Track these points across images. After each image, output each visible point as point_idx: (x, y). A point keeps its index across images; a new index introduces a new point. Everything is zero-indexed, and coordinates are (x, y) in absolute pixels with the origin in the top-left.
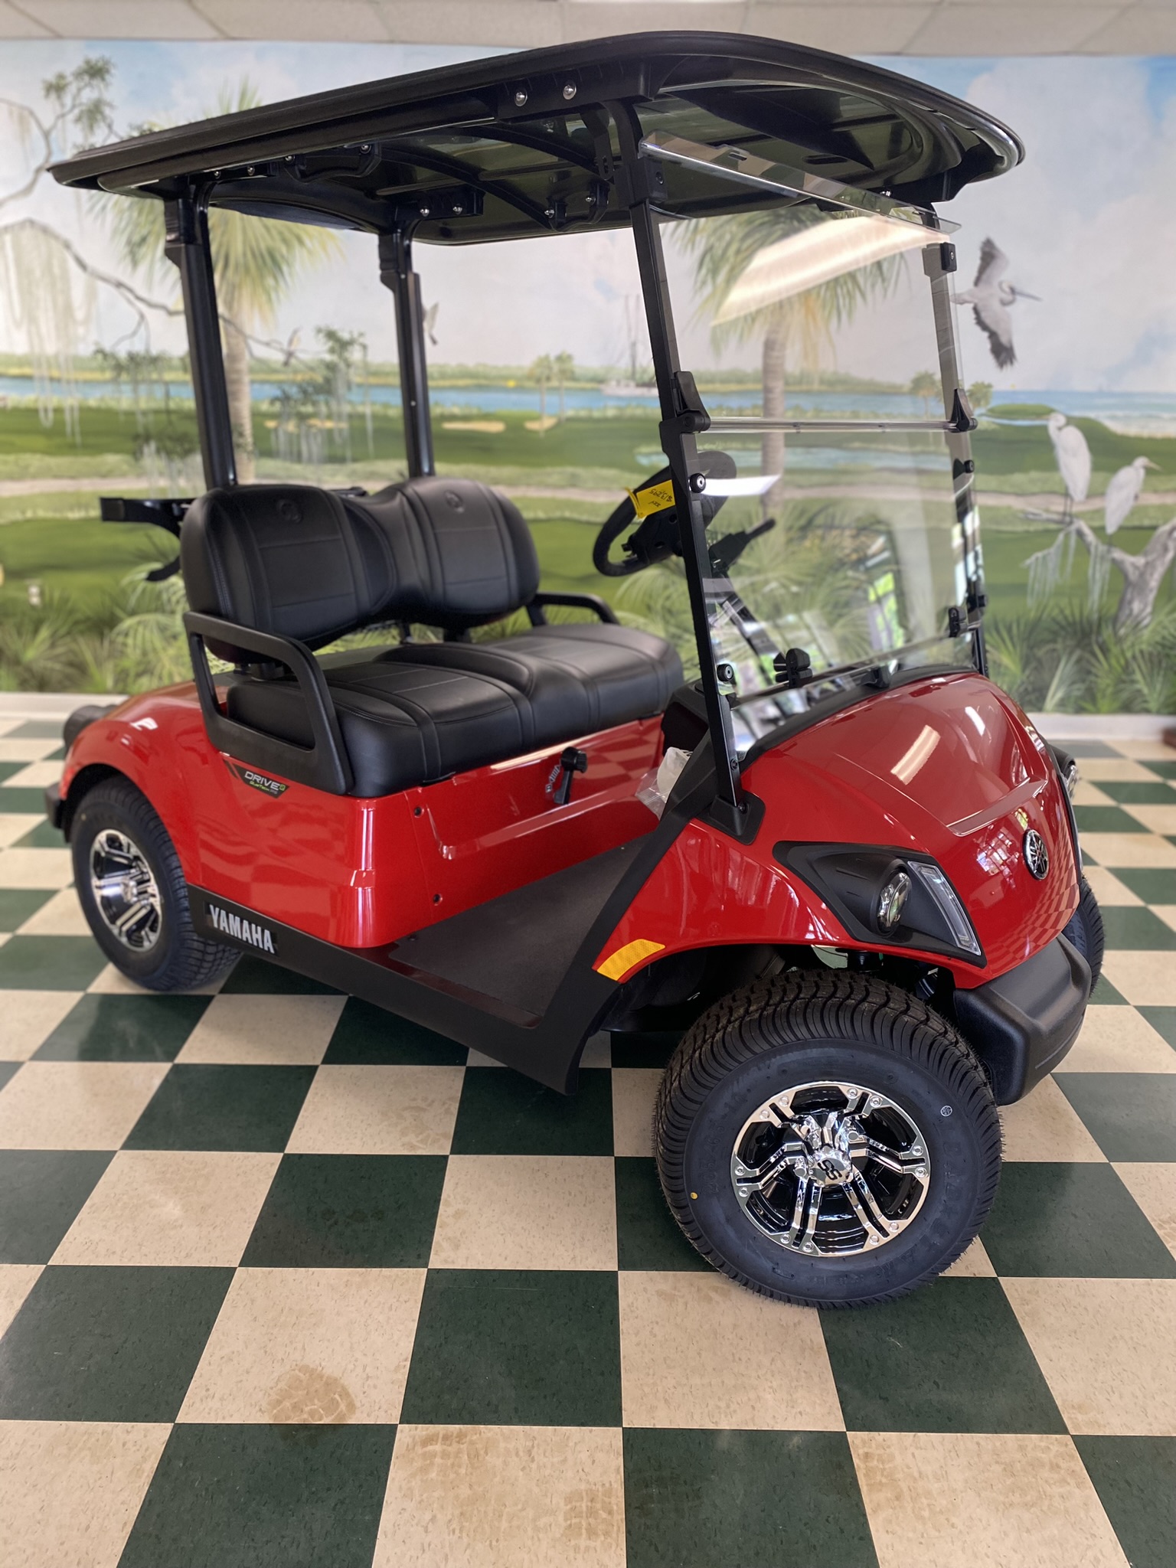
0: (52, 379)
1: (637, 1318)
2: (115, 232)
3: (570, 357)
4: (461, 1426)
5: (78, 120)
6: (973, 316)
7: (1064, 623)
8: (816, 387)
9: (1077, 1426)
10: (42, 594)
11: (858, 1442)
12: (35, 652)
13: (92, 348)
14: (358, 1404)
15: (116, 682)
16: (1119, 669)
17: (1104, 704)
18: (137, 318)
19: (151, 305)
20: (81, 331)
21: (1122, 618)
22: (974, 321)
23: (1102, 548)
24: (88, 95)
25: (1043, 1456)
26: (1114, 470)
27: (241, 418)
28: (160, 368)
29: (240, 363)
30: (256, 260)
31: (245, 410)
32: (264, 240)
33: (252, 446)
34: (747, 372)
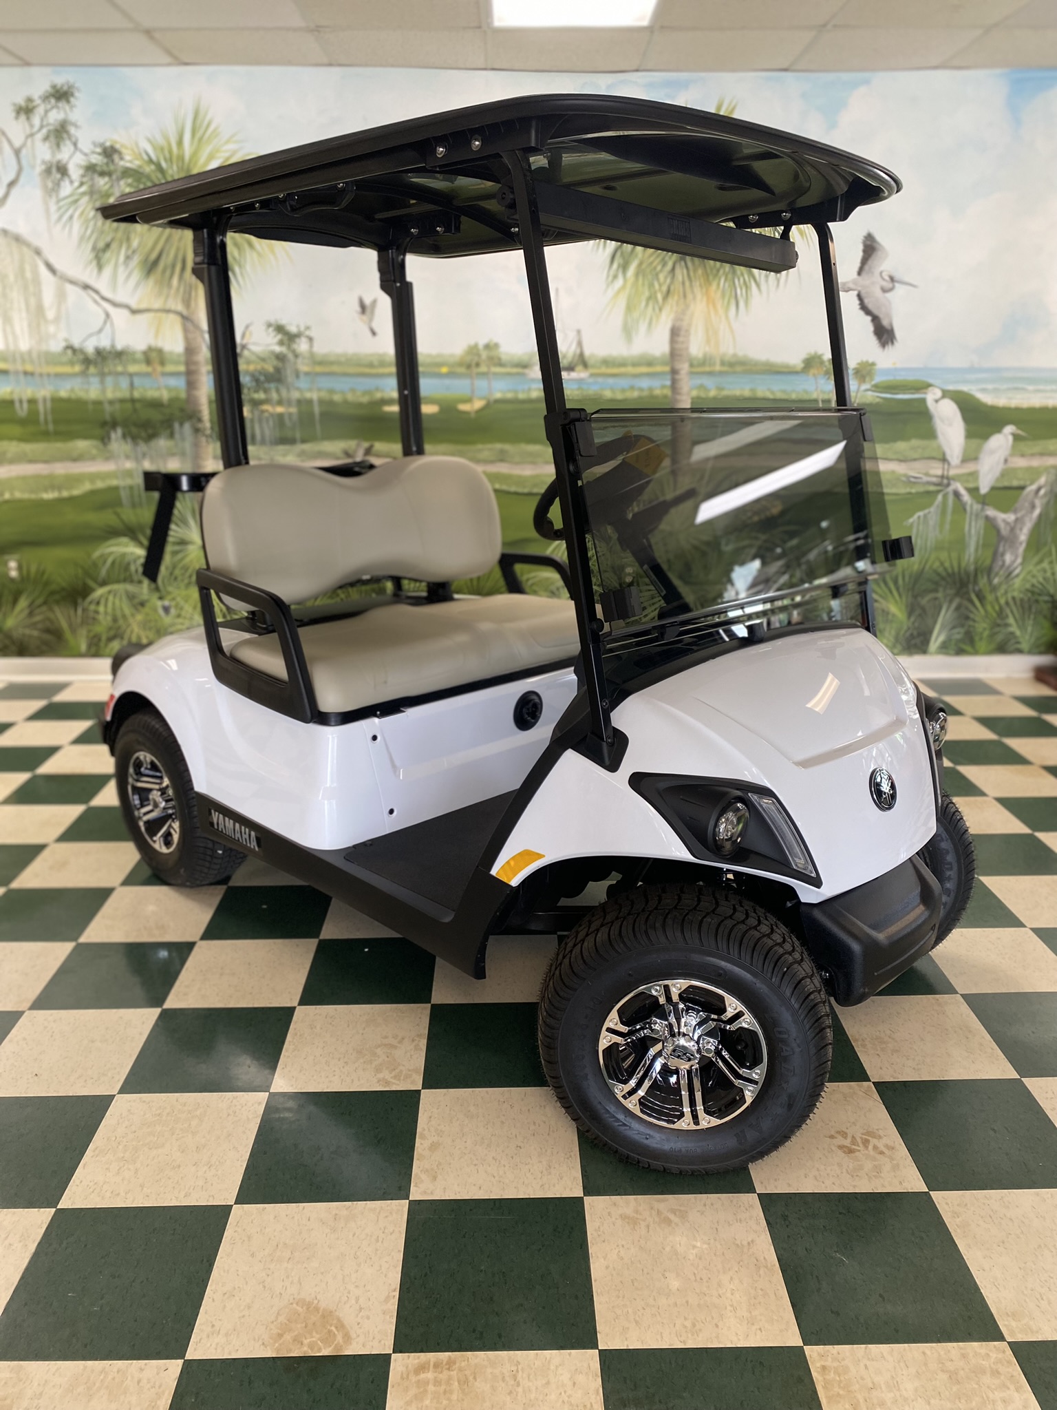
0: (26, 373)
1: (604, 1241)
2: (82, 239)
3: (496, 346)
4: (450, 1353)
5: (46, 138)
6: (857, 302)
7: (944, 574)
8: (718, 368)
9: (1012, 1333)
10: (20, 568)
11: (815, 1355)
12: (15, 620)
13: (63, 344)
14: (353, 1335)
15: (89, 646)
16: (994, 615)
17: (982, 645)
18: (103, 316)
19: (115, 304)
20: (52, 329)
21: (996, 569)
22: (858, 307)
23: (977, 507)
24: (55, 116)
25: (984, 1363)
26: (986, 437)
27: (199, 405)
28: (125, 362)
29: (198, 356)
31: (203, 398)
33: (209, 430)
34: (656, 356)
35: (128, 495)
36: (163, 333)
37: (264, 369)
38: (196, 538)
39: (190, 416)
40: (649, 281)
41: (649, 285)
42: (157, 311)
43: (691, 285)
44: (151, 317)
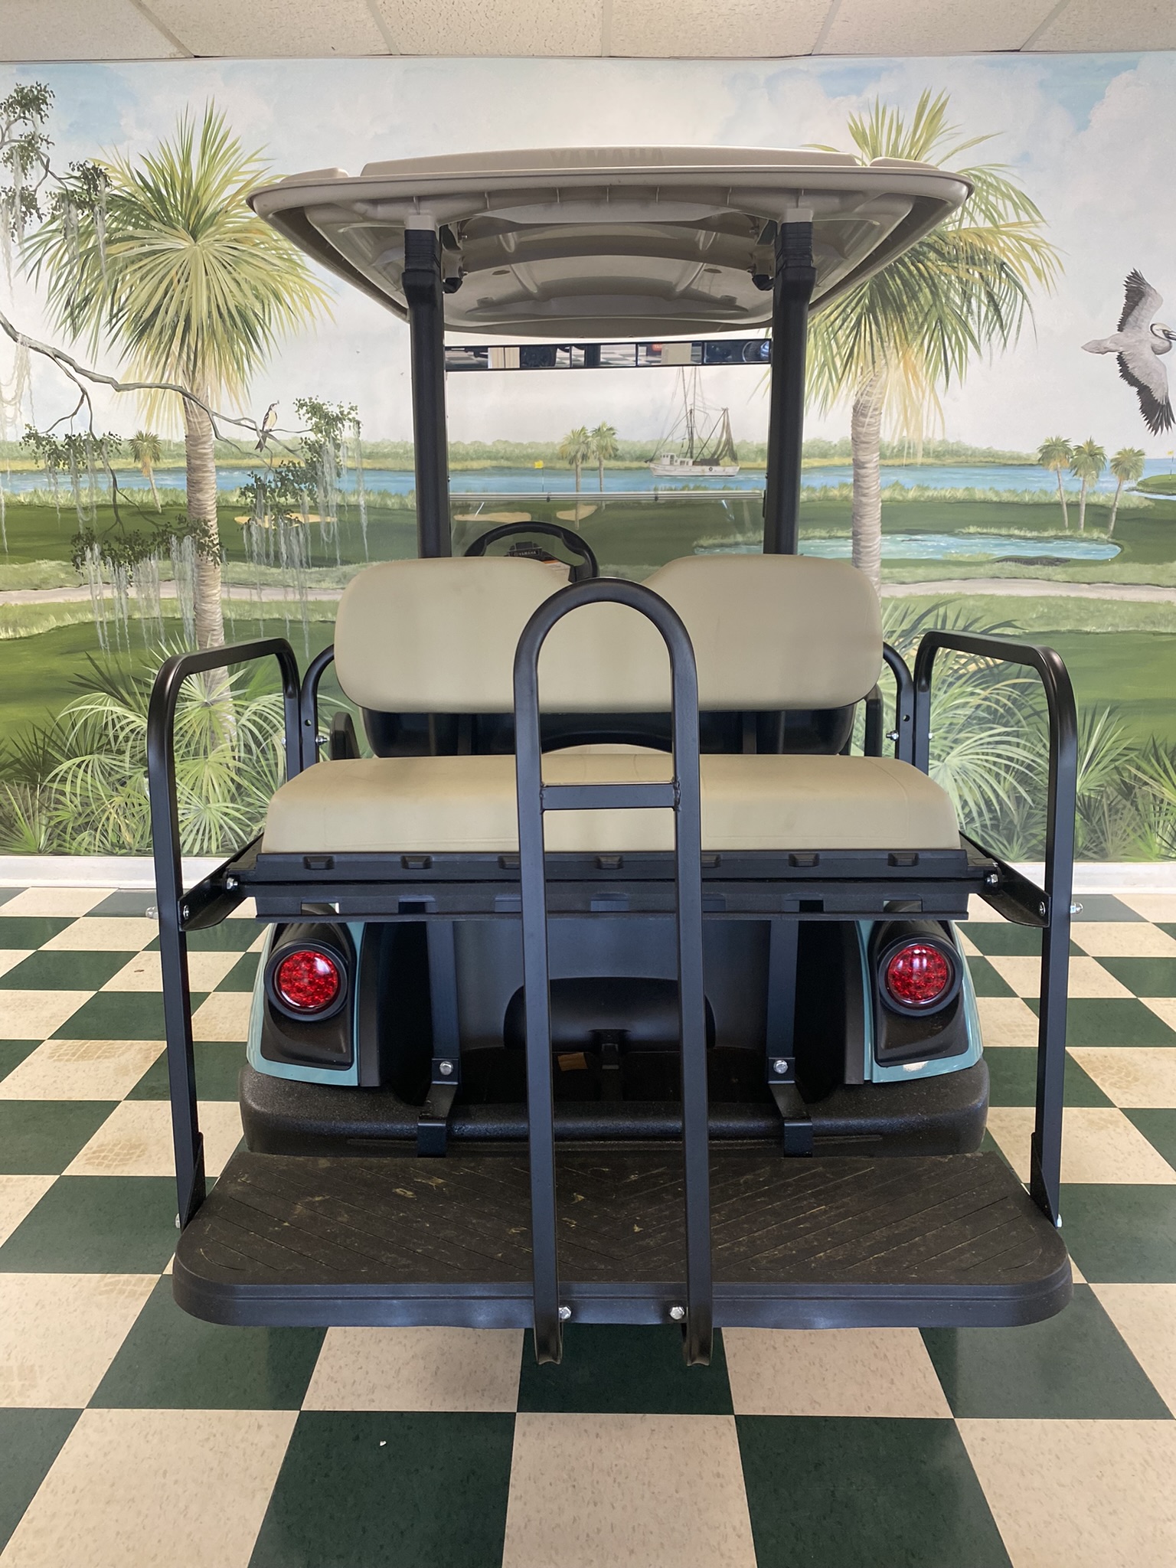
3: (611, 431)
13: (23, 432)
19: (94, 378)
20: (10, 411)
24: (21, 130)
27: (205, 513)
28: (106, 455)
29: (203, 446)
30: (224, 321)
31: (210, 503)
32: (234, 296)
33: (218, 547)
34: (833, 444)
35: (106, 633)
36: (158, 416)
37: (294, 464)
38: (198, 692)
39: (192, 527)
40: (823, 342)
41: (824, 346)
42: (151, 387)
43: (883, 347)
44: (142, 394)
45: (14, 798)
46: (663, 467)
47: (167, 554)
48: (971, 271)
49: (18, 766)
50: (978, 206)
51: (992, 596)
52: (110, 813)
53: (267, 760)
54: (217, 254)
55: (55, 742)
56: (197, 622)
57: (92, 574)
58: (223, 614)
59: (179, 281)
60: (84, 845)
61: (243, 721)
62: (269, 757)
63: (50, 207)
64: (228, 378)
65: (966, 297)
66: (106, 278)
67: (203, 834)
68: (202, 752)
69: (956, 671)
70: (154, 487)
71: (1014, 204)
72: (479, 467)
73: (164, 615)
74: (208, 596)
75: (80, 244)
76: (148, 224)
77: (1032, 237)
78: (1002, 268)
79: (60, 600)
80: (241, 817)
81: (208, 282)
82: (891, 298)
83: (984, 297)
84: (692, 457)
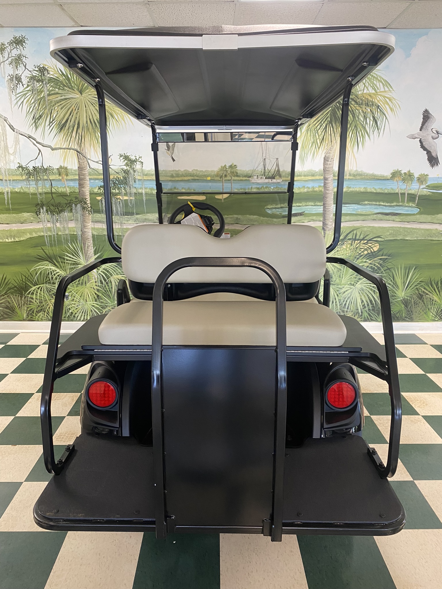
2: (28, 113)
3: (235, 166)
5: (11, 63)
13: (17, 165)
18: (37, 151)
19: (44, 146)
20: (12, 157)
27: (85, 196)
28: (48, 174)
29: (85, 171)
30: (92, 125)
31: (87, 192)
32: (96, 115)
33: (90, 208)
34: (316, 171)
35: (48, 240)
36: (67, 160)
37: (118, 178)
38: (83, 261)
39: (80, 201)
40: (313, 134)
41: (313, 136)
42: (65, 149)
43: (335, 136)
44: (62, 152)
45: (14, 300)
46: (254, 180)
47: (71, 210)
48: (367, 108)
49: (15, 289)
50: (370, 85)
51: (373, 226)
52: (50, 306)
53: (108, 286)
54: (89, 100)
55: (29, 280)
56: (82, 236)
57: (43, 218)
58: (92, 233)
59: (75, 110)
60: (41, 317)
61: (100, 272)
62: (109, 285)
63: (27, 82)
64: (94, 146)
65: (365, 118)
66: (48, 108)
67: (85, 313)
68: (84, 283)
69: (360, 254)
70: (66, 186)
71: (383, 84)
72: (187, 179)
73: (70, 233)
74: (86, 226)
75: (38, 96)
76: (63, 89)
77: (389, 96)
78: (378, 107)
79: (31, 227)
80: (99, 307)
81: (86, 110)
82: (338, 118)
83: (371, 118)
84: (265, 176)
